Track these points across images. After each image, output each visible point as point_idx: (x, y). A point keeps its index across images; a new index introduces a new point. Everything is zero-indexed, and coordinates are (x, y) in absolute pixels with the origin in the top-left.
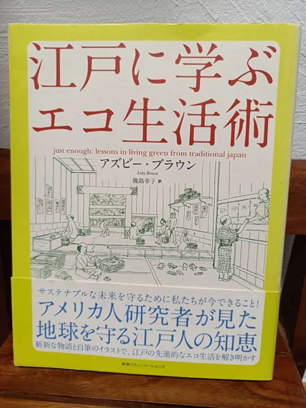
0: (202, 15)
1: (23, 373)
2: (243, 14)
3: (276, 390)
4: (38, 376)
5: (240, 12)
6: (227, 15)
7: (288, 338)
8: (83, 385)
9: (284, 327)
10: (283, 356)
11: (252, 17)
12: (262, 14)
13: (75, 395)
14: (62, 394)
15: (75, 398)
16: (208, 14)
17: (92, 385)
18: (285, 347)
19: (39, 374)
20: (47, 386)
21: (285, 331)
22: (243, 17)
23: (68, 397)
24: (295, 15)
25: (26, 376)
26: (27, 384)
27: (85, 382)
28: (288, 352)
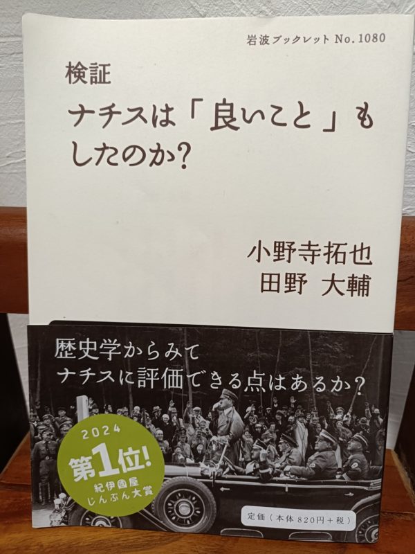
0: (185, 10)
2: (238, 6)
5: (234, 4)
6: (217, 8)
11: (252, 10)
12: (265, 5)
16: (192, 7)
22: (239, 9)
24: (310, 6)
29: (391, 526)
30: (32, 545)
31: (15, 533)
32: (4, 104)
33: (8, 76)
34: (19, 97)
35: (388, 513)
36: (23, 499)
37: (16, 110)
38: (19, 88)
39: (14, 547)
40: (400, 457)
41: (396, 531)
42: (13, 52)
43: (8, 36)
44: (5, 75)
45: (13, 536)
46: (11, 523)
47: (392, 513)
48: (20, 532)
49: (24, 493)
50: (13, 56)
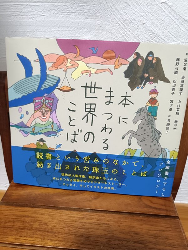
32: (44, 32)
33: (47, 20)
34: (51, 29)
37: (49, 35)
38: (52, 25)
42: (50, 9)
43: (49, 2)
44: (45, 19)
50: (50, 11)
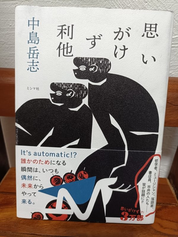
1: (4, 218)
3: (171, 229)
4: (14, 220)
7: (176, 194)
8: (44, 226)
9: (173, 187)
10: (174, 206)
13: (38, 233)
14: (30, 232)
15: (39, 235)
17: (50, 226)
18: (175, 200)
19: (14, 218)
20: (20, 228)
21: (174, 189)
23: (34, 234)
25: (6, 220)
26: (6, 226)
27: (45, 224)
28: (177, 203)
29: (167, 209)
30: (14, 217)
31: (5, 212)
35: (166, 204)
36: (8, 198)
39: (5, 218)
40: (170, 181)
41: (169, 211)
45: (4, 213)
46: (4, 208)
47: (167, 204)
48: (8, 212)
49: (8, 196)
